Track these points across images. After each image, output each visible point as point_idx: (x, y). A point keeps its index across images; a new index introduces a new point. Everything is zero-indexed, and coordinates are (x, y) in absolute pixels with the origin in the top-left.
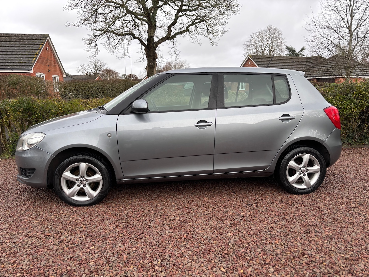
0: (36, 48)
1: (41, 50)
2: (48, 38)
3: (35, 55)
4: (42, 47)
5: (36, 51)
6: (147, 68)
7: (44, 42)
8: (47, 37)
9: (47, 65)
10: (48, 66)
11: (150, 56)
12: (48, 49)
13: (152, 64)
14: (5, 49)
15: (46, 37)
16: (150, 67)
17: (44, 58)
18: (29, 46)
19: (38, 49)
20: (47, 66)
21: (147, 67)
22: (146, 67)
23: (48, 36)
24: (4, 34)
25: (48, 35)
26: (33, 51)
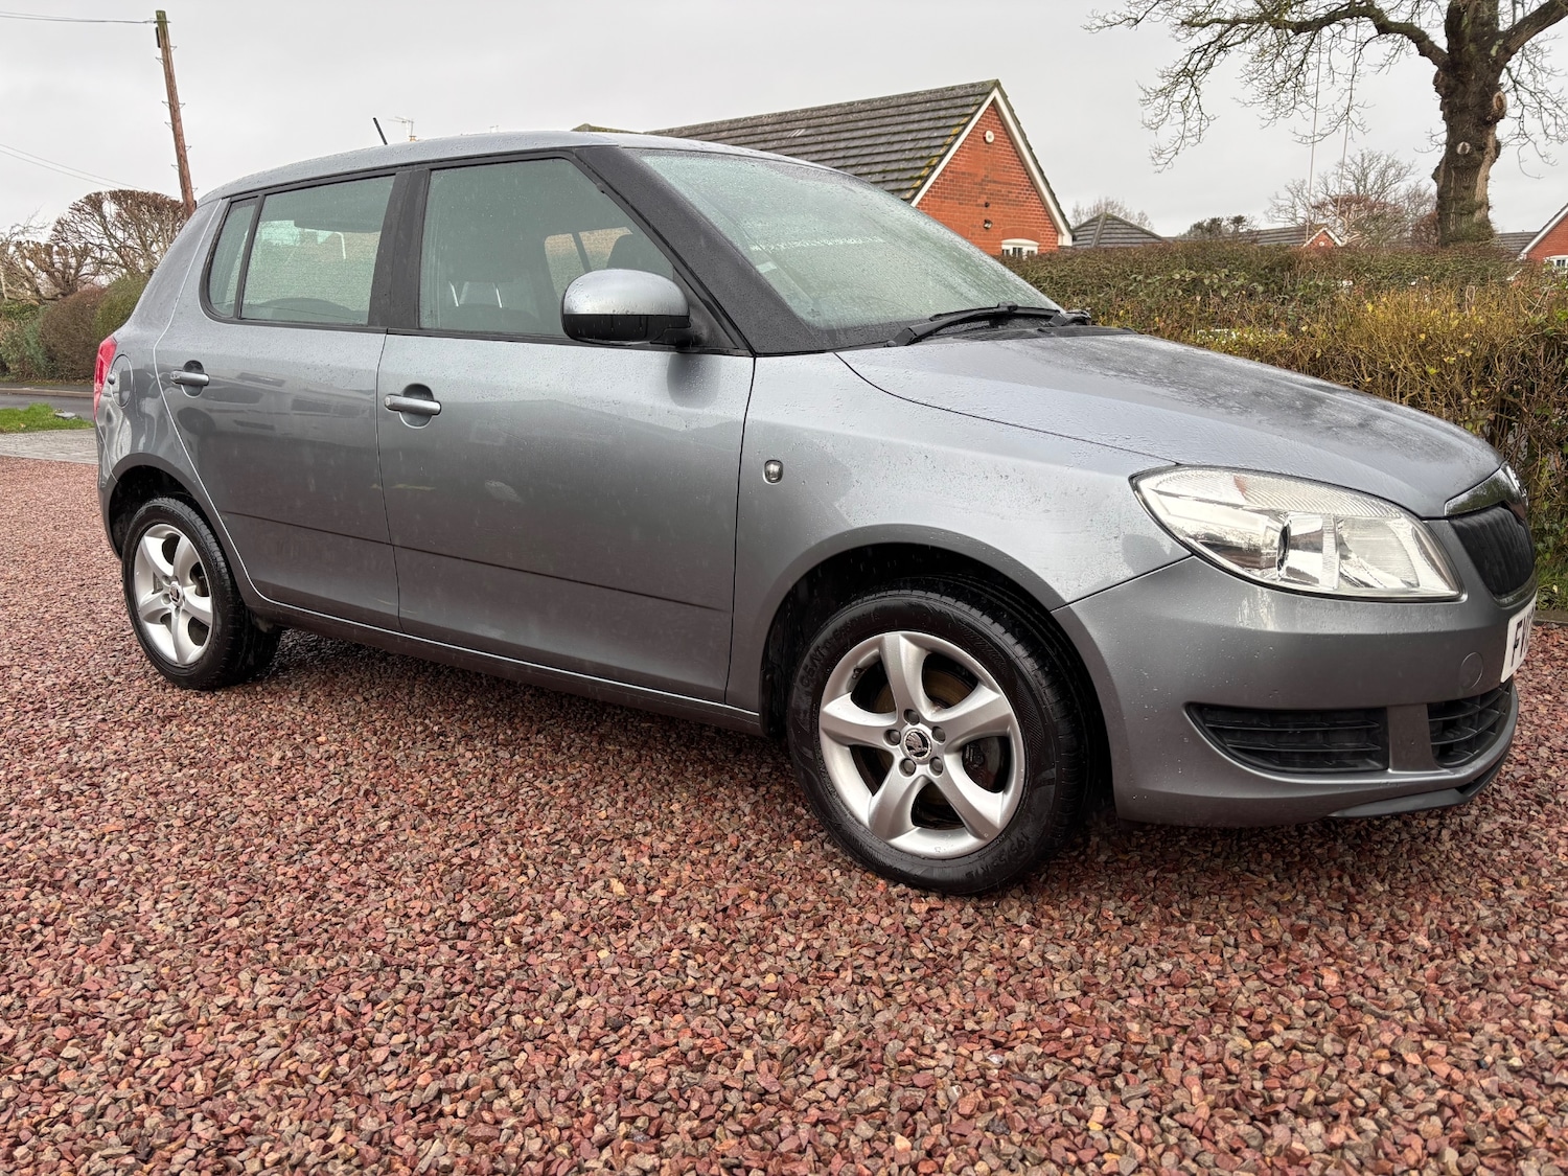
0: (939, 142)
1: (951, 145)
2: (996, 94)
3: (923, 168)
4: (957, 136)
5: (935, 152)
6: (1442, 174)
7: (972, 115)
8: (988, 94)
9: (982, 201)
10: (987, 205)
11: (1463, 109)
12: (990, 140)
13: (1464, 148)
14: (844, 157)
15: (981, 91)
16: (1456, 168)
17: (970, 174)
18: (920, 135)
19: (941, 146)
20: (978, 205)
21: (1442, 168)
22: (1437, 169)
23: (992, 90)
24: (858, 102)
25: (997, 84)
26: (924, 153)
